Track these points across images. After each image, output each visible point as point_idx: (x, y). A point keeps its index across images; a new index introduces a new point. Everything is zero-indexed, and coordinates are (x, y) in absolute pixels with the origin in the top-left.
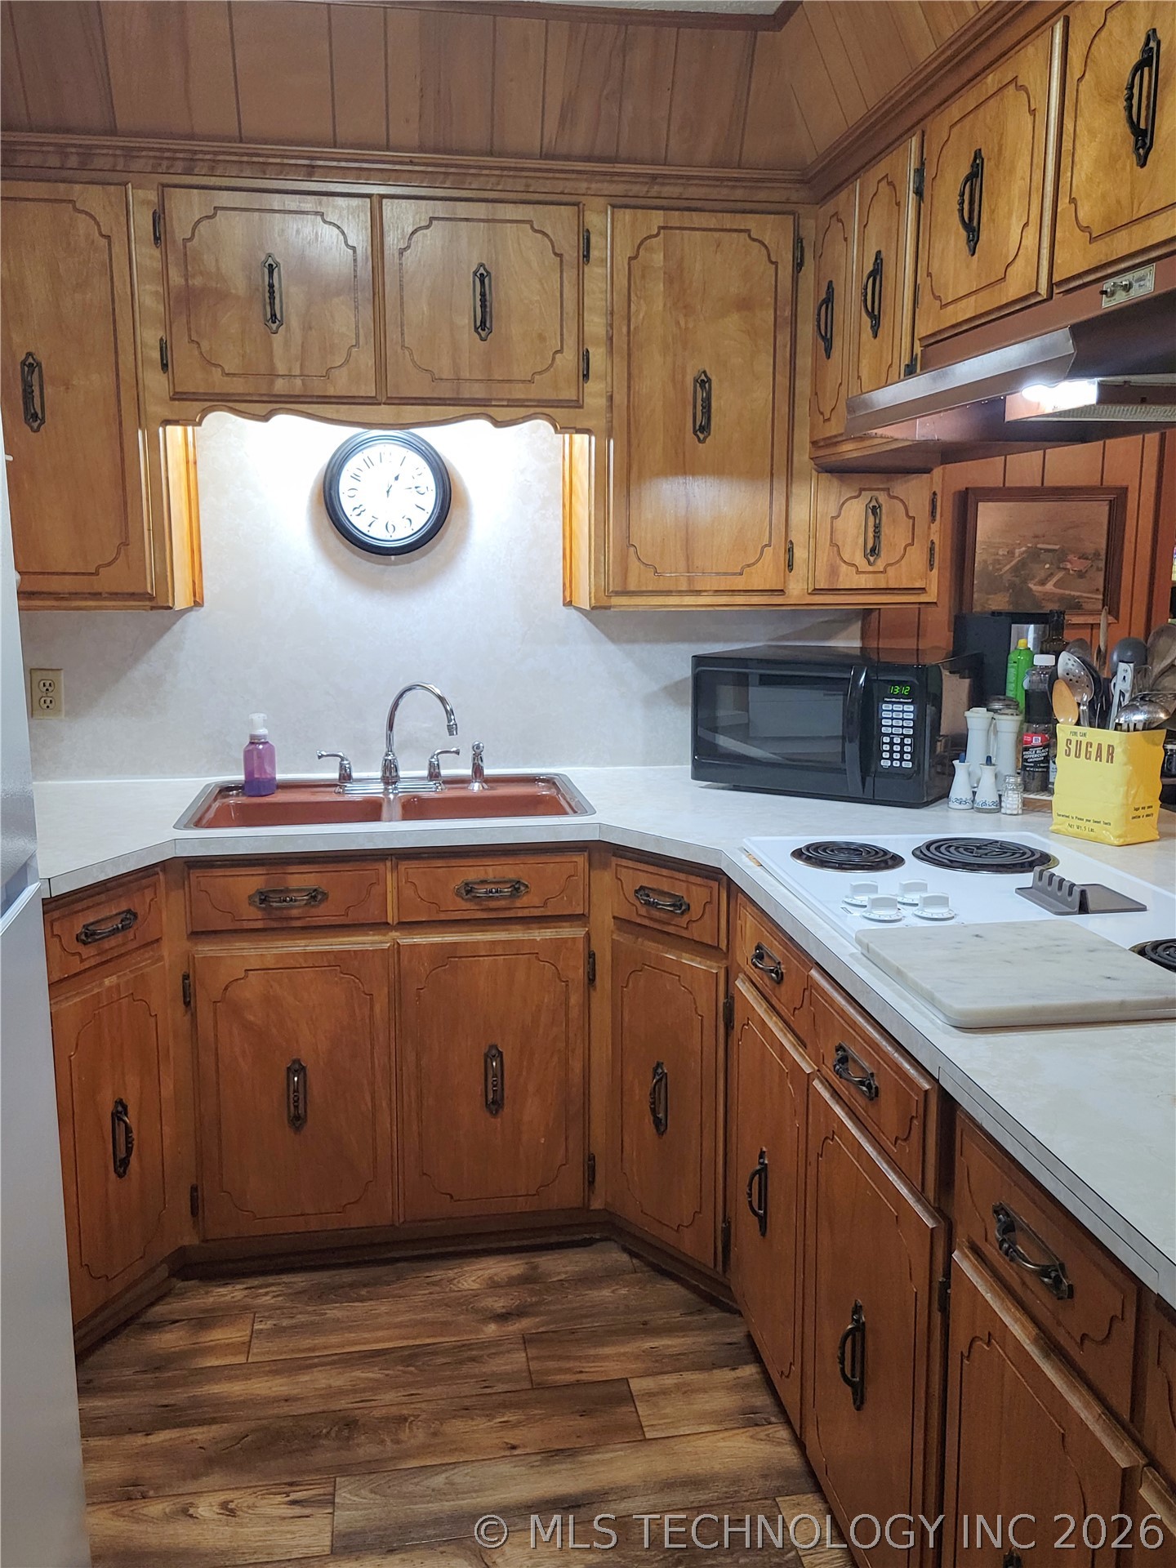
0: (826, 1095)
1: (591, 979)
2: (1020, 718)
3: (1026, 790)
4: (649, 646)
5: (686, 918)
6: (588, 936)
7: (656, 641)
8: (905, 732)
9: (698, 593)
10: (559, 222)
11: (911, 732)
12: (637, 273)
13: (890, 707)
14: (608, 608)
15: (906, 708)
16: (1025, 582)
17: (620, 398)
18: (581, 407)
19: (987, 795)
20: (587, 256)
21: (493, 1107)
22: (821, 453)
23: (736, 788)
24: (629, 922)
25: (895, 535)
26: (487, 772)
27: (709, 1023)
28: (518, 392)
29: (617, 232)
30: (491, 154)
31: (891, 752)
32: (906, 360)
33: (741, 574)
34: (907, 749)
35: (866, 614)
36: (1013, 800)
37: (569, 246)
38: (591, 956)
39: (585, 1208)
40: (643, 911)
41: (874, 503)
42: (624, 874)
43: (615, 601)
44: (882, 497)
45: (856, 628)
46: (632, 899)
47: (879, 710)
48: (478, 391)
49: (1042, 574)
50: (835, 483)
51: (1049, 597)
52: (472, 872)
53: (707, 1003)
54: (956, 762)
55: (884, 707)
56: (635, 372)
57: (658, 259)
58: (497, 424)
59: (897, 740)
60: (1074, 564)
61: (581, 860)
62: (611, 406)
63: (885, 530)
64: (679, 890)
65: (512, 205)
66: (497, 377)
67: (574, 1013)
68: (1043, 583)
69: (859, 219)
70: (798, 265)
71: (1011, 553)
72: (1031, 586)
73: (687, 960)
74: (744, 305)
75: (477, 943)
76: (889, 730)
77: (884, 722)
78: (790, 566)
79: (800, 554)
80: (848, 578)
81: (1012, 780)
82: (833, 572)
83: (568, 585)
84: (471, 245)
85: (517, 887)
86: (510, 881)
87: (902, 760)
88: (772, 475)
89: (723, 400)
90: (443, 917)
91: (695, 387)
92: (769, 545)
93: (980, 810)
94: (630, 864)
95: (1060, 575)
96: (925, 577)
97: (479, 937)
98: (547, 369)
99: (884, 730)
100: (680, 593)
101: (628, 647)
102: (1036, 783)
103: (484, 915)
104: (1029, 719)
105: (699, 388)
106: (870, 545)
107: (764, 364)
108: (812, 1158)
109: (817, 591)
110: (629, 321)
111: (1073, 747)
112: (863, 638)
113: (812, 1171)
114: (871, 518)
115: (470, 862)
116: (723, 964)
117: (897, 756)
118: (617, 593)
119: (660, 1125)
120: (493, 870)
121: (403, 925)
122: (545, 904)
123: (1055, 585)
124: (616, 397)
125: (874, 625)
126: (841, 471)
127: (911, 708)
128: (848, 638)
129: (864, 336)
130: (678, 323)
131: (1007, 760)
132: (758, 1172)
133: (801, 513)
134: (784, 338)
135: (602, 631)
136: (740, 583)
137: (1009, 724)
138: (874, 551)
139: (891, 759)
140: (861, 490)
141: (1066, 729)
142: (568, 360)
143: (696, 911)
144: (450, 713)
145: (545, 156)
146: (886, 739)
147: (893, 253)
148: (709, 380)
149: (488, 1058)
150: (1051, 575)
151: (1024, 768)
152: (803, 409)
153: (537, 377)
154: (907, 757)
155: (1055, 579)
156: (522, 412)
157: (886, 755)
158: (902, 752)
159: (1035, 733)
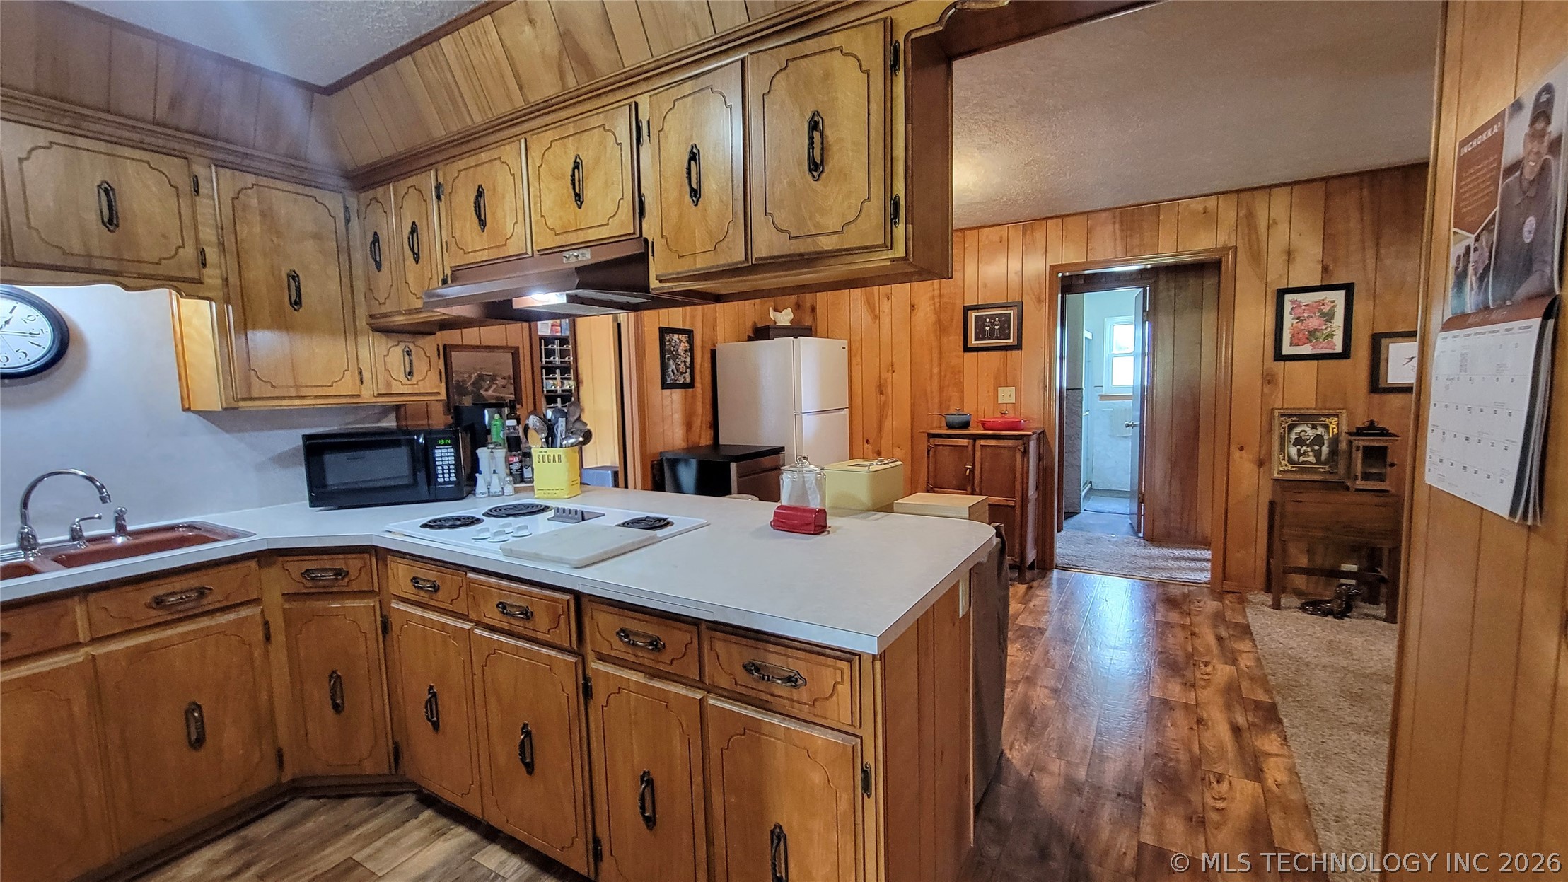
0: (485, 634)
1: (268, 638)
2: (505, 450)
3: (515, 483)
4: (256, 433)
5: (346, 580)
6: (262, 612)
7: (262, 430)
8: (450, 462)
9: (303, 397)
10: (173, 166)
11: (453, 462)
12: (239, 207)
13: (440, 451)
14: (236, 408)
15: (449, 450)
16: (479, 390)
17: (234, 280)
18: (202, 283)
19: (496, 488)
20: (197, 192)
21: (196, 745)
22: (373, 321)
23: (340, 508)
24: (298, 594)
25: (421, 366)
26: (129, 528)
27: (371, 636)
28: (148, 270)
29: (221, 181)
30: (108, 112)
31: (443, 474)
32: (441, 277)
33: (332, 386)
34: (452, 471)
35: (398, 408)
36: (509, 489)
37: (185, 184)
38: (266, 623)
39: (278, 784)
40: (310, 584)
41: (407, 349)
42: (290, 566)
43: (241, 404)
44: (411, 346)
45: (393, 416)
46: (299, 578)
47: (433, 454)
48: (109, 265)
49: (486, 387)
50: (384, 337)
51: (491, 397)
52: (160, 589)
53: (369, 625)
54: (477, 475)
55: (436, 451)
56: (244, 266)
57: (254, 202)
58: (127, 288)
59: (446, 467)
60: (500, 382)
61: (253, 564)
62: (228, 285)
63: (415, 363)
64: (339, 565)
65: (130, 149)
66: (126, 257)
67: (258, 663)
68: (487, 390)
69: (395, 203)
70: (348, 221)
71: (470, 376)
72: (481, 392)
73: (348, 604)
74: (317, 237)
75: (172, 636)
76: (441, 463)
77: (437, 459)
78: (362, 382)
79: (366, 375)
80: (397, 388)
81: (508, 479)
82: (388, 384)
83: (185, 396)
84: (95, 169)
85: (202, 592)
86: (196, 589)
87: (449, 477)
88: (345, 333)
89: (309, 289)
90: (136, 626)
91: (289, 280)
92: (348, 370)
93: (493, 496)
94: (295, 558)
95: (495, 386)
96: (438, 387)
97: (169, 632)
98: (172, 257)
99: (437, 463)
100: (291, 398)
101: (239, 435)
102: (519, 479)
103: (176, 617)
104: (510, 449)
105: (291, 280)
106: (408, 370)
107: (333, 271)
108: (477, 671)
109: (380, 395)
110: (236, 235)
111: (541, 458)
112: (397, 421)
113: (478, 678)
114: (407, 357)
115: (157, 582)
116: (377, 599)
117: (447, 475)
118: (244, 399)
119: (337, 708)
120: (178, 584)
121: (94, 641)
122: (227, 598)
123: (494, 391)
124: (231, 280)
125: (403, 413)
126: (387, 331)
127: (452, 450)
128: (390, 422)
129: (407, 263)
130: (272, 240)
131: (502, 470)
132: (429, 700)
133: (364, 353)
134: (344, 257)
135: (217, 426)
136: (331, 391)
137: (501, 453)
138: (410, 373)
139: (444, 477)
140: (399, 342)
141: (536, 451)
142: (189, 253)
143: (353, 574)
144: (101, 488)
145: (154, 123)
146: (440, 468)
147: (425, 223)
148: (298, 276)
149: (189, 712)
150: (490, 387)
151: (511, 473)
152: (360, 297)
153: (163, 262)
154: (453, 475)
155: (492, 388)
156: (153, 282)
157: (440, 476)
158: (449, 473)
159: (515, 456)
